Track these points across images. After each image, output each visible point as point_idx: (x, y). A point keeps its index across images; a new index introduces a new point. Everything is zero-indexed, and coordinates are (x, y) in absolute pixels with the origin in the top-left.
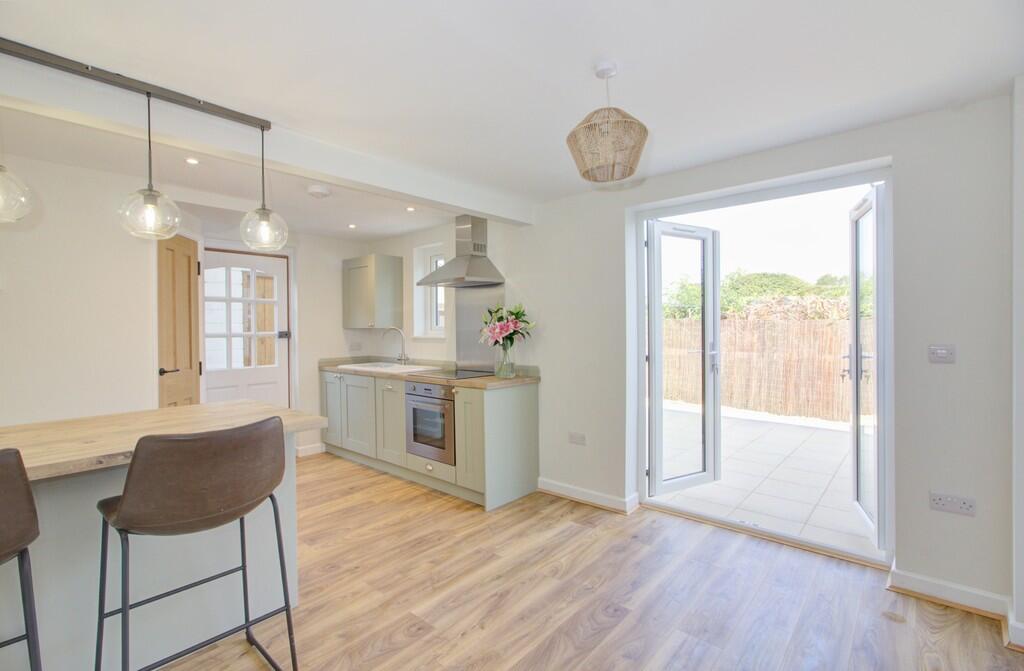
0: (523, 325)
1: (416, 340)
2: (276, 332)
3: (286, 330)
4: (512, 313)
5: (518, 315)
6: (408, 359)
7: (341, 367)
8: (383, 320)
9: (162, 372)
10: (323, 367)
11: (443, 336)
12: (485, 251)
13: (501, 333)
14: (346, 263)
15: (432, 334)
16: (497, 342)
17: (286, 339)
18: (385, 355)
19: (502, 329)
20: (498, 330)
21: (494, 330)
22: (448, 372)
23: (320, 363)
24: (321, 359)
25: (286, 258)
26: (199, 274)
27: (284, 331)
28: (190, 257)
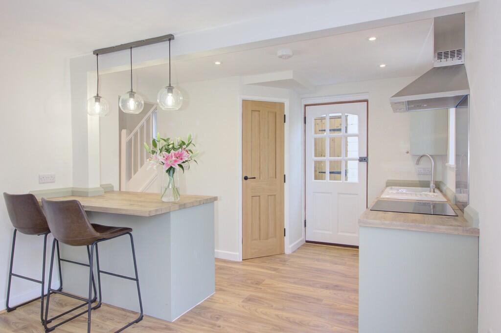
9: (246, 178)
17: (365, 163)
23: (387, 183)
24: (388, 180)
25: (367, 101)
26: (285, 122)
27: (364, 156)
28: (276, 113)
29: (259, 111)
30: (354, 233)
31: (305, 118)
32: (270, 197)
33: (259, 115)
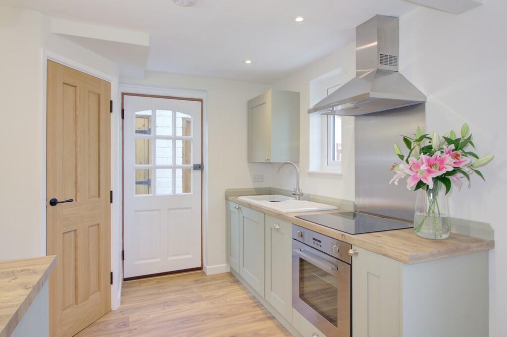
0: (469, 159)
1: (312, 175)
2: (191, 165)
3: (200, 163)
4: (449, 141)
5: (458, 145)
6: (302, 194)
7: (241, 198)
8: (279, 153)
9: (53, 203)
10: (229, 196)
11: (340, 172)
12: (396, 65)
13: (429, 171)
14: (250, 103)
15: (328, 170)
16: (420, 185)
17: (200, 171)
18: (284, 188)
19: (430, 165)
20: (424, 167)
21: (418, 167)
22: (345, 214)
23: (226, 192)
24: (227, 190)
25: (201, 100)
26: (111, 111)
27: (198, 163)
28: (99, 95)
29: (75, 87)
30: (187, 254)
31: (123, 111)
32: (90, 228)
33: (76, 93)
